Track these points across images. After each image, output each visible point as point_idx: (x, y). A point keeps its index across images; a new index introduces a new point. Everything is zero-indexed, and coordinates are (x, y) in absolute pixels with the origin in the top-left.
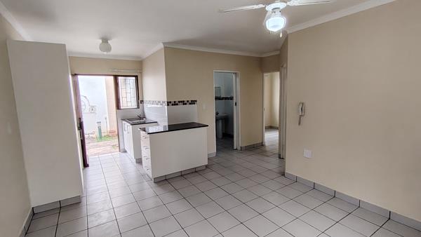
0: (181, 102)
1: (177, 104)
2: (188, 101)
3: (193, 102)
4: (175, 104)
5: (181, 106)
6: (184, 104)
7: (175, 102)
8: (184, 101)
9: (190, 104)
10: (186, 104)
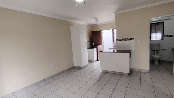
0: (124, 39)
1: (121, 40)
2: (128, 39)
3: (131, 39)
4: (120, 40)
5: (123, 41)
6: (125, 40)
7: (120, 39)
8: (125, 39)
9: (129, 40)
10: (126, 40)
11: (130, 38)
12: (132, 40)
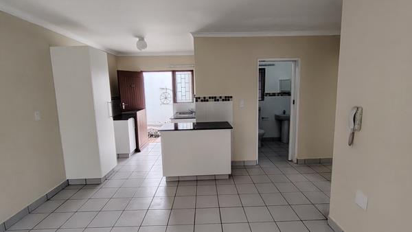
0: (213, 98)
1: (207, 101)
2: (221, 97)
3: (227, 99)
5: (211, 103)
6: (215, 101)
7: (205, 98)
8: (215, 97)
9: (223, 100)
10: (218, 100)
11: (226, 97)
12: (229, 100)
